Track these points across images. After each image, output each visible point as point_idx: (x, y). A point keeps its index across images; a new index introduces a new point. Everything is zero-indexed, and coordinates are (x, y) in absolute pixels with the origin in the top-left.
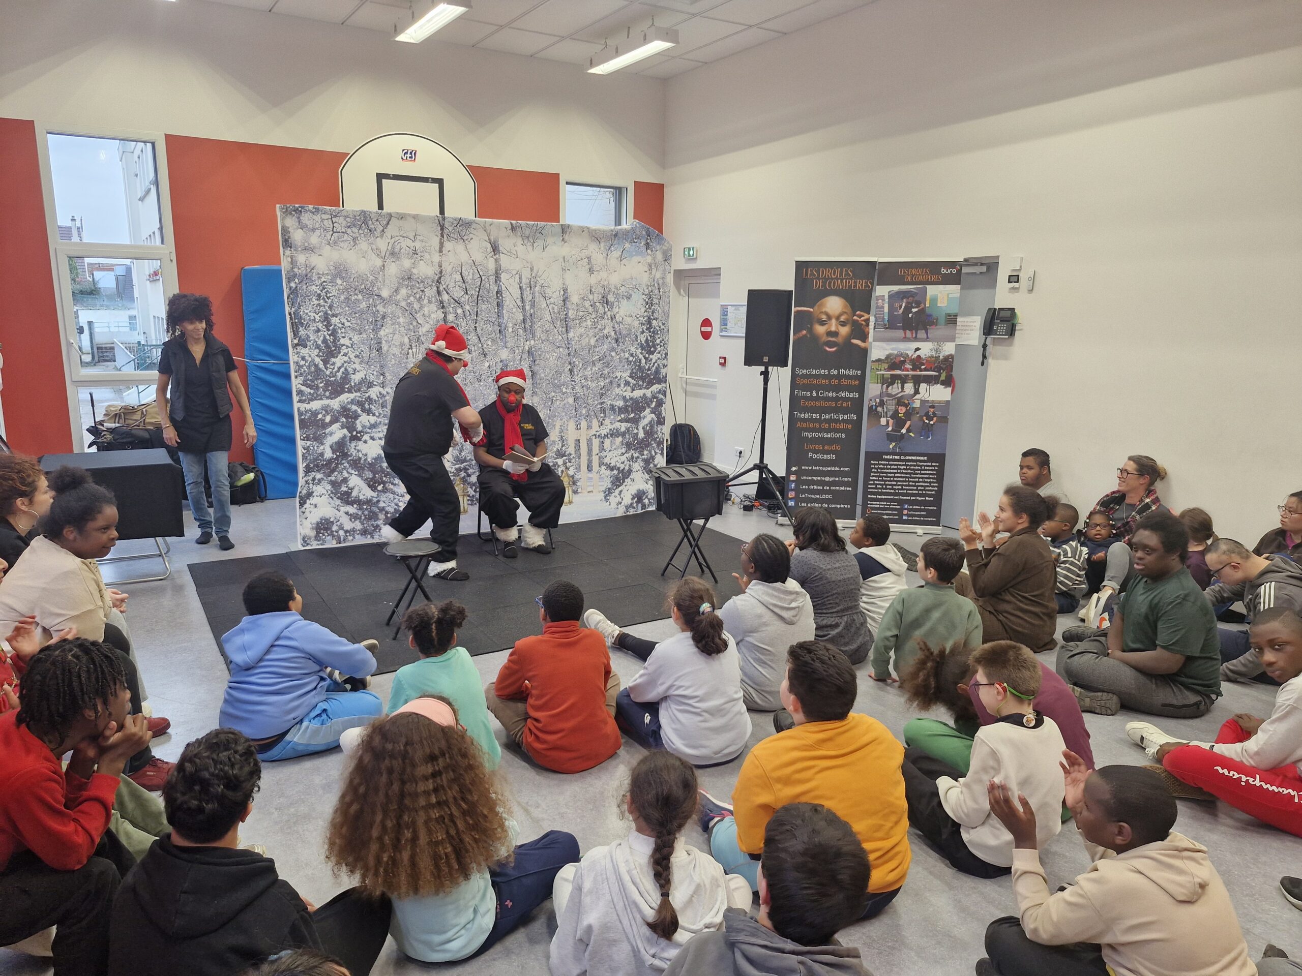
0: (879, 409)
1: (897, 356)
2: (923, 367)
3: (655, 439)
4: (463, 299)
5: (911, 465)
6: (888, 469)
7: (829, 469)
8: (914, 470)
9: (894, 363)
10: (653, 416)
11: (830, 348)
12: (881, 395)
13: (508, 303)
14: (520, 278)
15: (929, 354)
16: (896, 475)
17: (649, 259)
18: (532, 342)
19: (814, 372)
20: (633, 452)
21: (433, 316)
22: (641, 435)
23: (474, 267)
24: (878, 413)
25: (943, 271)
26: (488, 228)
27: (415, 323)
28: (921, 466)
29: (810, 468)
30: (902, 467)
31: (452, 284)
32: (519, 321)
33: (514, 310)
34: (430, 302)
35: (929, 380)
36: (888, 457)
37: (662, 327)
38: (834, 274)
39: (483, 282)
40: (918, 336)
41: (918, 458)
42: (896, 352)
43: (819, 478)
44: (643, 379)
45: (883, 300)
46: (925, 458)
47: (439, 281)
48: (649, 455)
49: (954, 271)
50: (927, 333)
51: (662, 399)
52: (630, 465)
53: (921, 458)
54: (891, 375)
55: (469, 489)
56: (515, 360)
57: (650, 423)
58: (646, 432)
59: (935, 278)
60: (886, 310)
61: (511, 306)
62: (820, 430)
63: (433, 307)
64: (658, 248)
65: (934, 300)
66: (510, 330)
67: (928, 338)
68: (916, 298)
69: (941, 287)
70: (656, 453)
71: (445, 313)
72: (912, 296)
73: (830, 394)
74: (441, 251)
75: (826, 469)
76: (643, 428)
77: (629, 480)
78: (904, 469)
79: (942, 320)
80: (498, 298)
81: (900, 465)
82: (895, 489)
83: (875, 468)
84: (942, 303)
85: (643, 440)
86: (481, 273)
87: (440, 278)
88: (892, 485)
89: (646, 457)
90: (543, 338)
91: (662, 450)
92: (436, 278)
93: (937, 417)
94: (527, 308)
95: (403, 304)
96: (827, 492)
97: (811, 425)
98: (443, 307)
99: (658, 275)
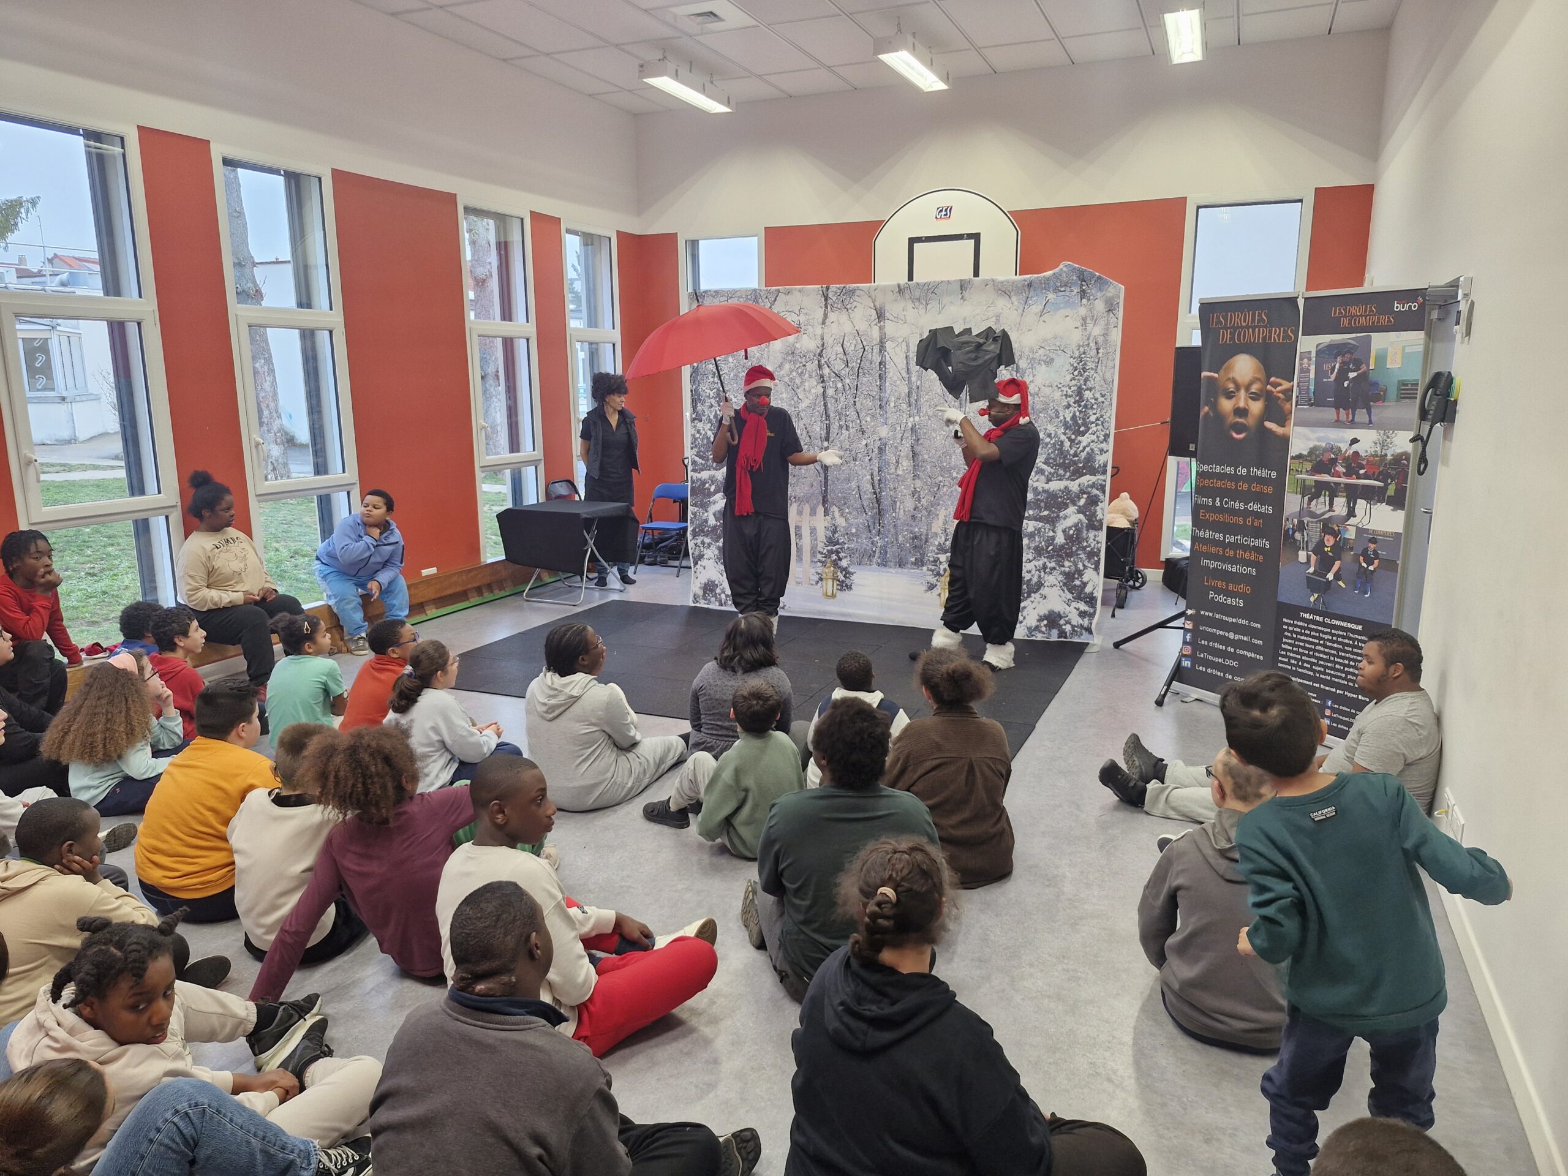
0: (1298, 536)
1: (1325, 450)
2: (1362, 472)
3: (1084, 548)
4: (843, 372)
5: (1339, 636)
6: (1307, 635)
7: (1234, 620)
8: (1344, 644)
9: (1322, 462)
10: (1081, 516)
11: (1238, 433)
12: (1300, 514)
13: (891, 374)
14: (908, 346)
15: (1371, 451)
16: (1317, 648)
17: (1083, 311)
18: (917, 418)
19: (1218, 469)
20: (1046, 560)
21: (813, 391)
22: (1060, 539)
23: (857, 338)
24: (1295, 540)
25: (1398, 307)
26: (873, 294)
27: (796, 399)
28: (1353, 640)
29: (1211, 615)
30: (1326, 637)
31: (834, 357)
32: (903, 395)
33: (898, 382)
34: (810, 376)
35: (1373, 495)
36: (1307, 616)
37: (1101, 399)
38: (1245, 321)
39: (866, 353)
40: (1357, 419)
41: (1349, 625)
42: (1324, 445)
43: (1221, 633)
44: (1065, 467)
45: (1310, 359)
46: (1360, 628)
47: (820, 355)
48: (1073, 568)
49: (1415, 307)
50: (1369, 414)
51: (1096, 496)
52: (1040, 576)
53: (1354, 627)
54: (1316, 482)
55: (839, 573)
56: (895, 438)
57: (1076, 525)
58: (1068, 537)
59: (1383, 320)
60: (1312, 375)
61: (895, 378)
62: (1224, 559)
63: (813, 382)
64: (1099, 294)
65: (1382, 358)
66: (892, 405)
67: (1370, 422)
68: (1356, 355)
69: (1392, 335)
70: (1085, 567)
71: (824, 388)
72: (1348, 352)
73: (1237, 505)
74: (823, 323)
75: (1231, 620)
76: (1064, 531)
77: (1037, 595)
78: (1328, 640)
79: (1392, 392)
80: (880, 369)
81: (1324, 633)
82: (1314, 671)
83: (1288, 631)
84: (1393, 363)
85: (1062, 547)
86: (865, 343)
87: (822, 351)
88: (1312, 664)
89: (1067, 570)
90: (930, 414)
91: (1097, 564)
92: (819, 351)
93: (1381, 560)
94: (914, 379)
95: (787, 379)
96: (1233, 656)
97: (1214, 550)
98: (823, 381)
99: (1097, 331)
